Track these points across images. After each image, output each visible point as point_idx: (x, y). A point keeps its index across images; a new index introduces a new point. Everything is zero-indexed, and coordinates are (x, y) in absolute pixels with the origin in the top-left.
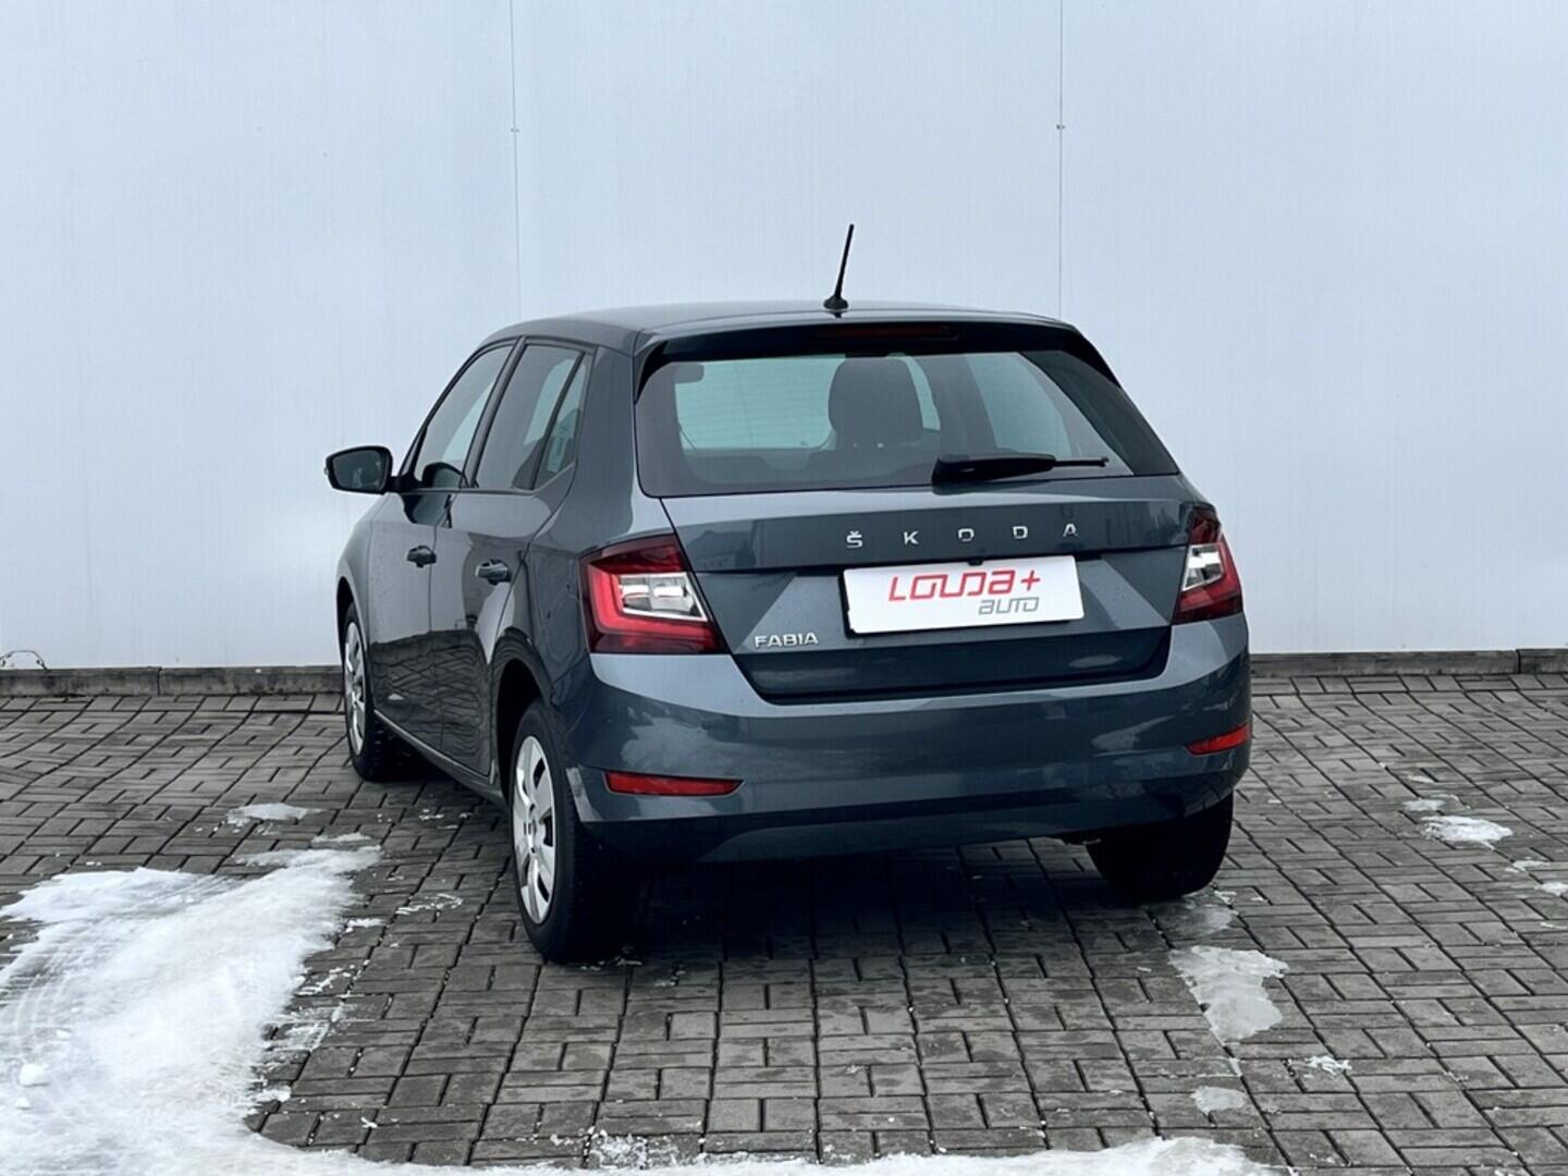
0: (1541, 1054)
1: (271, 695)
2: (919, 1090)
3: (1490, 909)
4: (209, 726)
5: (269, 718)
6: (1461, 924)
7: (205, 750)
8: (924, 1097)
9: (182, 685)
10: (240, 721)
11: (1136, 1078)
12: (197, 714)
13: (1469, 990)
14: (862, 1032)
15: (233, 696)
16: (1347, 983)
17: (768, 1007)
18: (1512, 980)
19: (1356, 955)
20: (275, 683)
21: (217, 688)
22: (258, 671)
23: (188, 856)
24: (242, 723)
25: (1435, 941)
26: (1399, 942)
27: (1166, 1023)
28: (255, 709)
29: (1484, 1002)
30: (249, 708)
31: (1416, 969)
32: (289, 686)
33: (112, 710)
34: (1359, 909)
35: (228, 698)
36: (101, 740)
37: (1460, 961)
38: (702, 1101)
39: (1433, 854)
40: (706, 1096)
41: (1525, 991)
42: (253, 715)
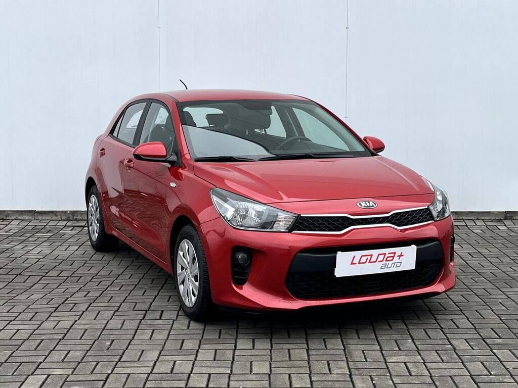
0: (501, 361)
1: (72, 220)
2: (268, 372)
3: (488, 305)
4: (50, 230)
5: (71, 228)
6: (476, 310)
7: (46, 239)
8: (269, 375)
9: (42, 216)
11: (349, 369)
12: (47, 226)
13: (477, 336)
14: (252, 348)
15: (60, 220)
16: (432, 333)
17: (220, 338)
18: (493, 332)
19: (437, 322)
20: (74, 216)
21: (54, 218)
23: (30, 276)
24: (61, 230)
25: (466, 317)
26: (453, 317)
27: (364, 347)
28: (67, 225)
29: (482, 341)
30: (64, 225)
31: (458, 328)
32: (79, 217)
33: (18, 225)
34: (441, 305)
35: (58, 221)
36: (11, 235)
37: (475, 325)
38: (188, 374)
39: (469, 284)
40: (189, 372)
41: (497, 337)
42: (66, 227)
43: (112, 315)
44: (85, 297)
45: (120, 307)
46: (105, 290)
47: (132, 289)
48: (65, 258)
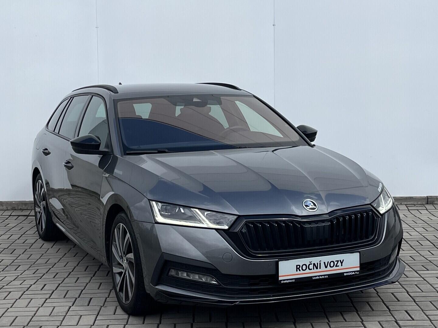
1: (17, 210)
3: (403, 288)
5: (15, 218)
6: (392, 293)
10: (6, 218)
15: (6, 210)
19: (353, 305)
20: (19, 206)
22: (14, 202)
24: (6, 219)
25: (382, 299)
28: (11, 215)
29: (394, 322)
30: (10, 215)
32: (24, 207)
35: (4, 211)
42: (11, 216)
43: (43, 302)
44: (20, 284)
45: (52, 294)
46: (40, 279)
47: (65, 277)
48: (6, 248)
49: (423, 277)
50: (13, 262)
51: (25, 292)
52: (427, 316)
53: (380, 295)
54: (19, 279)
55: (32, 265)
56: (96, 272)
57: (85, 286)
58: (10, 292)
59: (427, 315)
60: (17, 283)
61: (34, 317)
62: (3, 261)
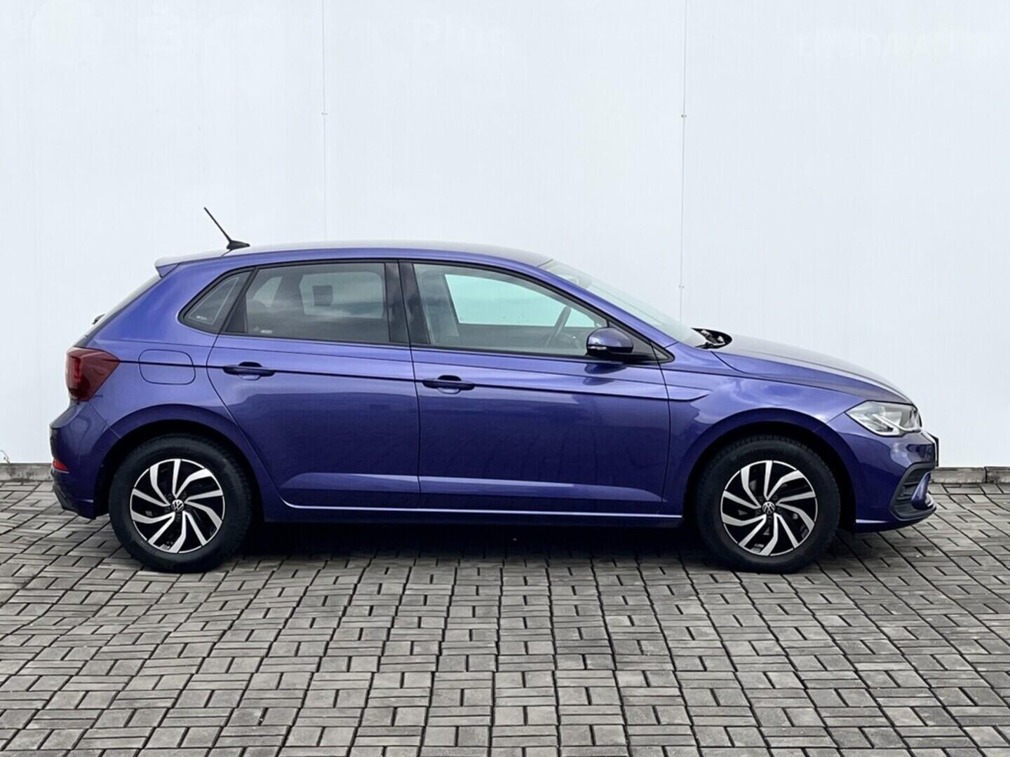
0: (978, 747)
3: (952, 646)
6: (932, 655)
13: (933, 702)
14: (522, 723)
16: (853, 695)
17: (462, 705)
18: (962, 694)
19: (859, 675)
23: (91, 592)
25: (913, 666)
26: (888, 667)
27: (727, 721)
29: (943, 710)
34: (864, 643)
37: (929, 681)
39: (918, 607)
41: (971, 703)
43: (257, 664)
44: (202, 630)
45: (269, 650)
46: (237, 619)
47: (287, 616)
49: (987, 625)
50: (172, 587)
51: (215, 644)
52: (1002, 698)
53: (910, 660)
54: (195, 620)
55: (211, 593)
56: (346, 608)
57: (331, 633)
58: (186, 644)
59: (1002, 695)
60: (194, 625)
61: (247, 692)
62: (153, 584)
